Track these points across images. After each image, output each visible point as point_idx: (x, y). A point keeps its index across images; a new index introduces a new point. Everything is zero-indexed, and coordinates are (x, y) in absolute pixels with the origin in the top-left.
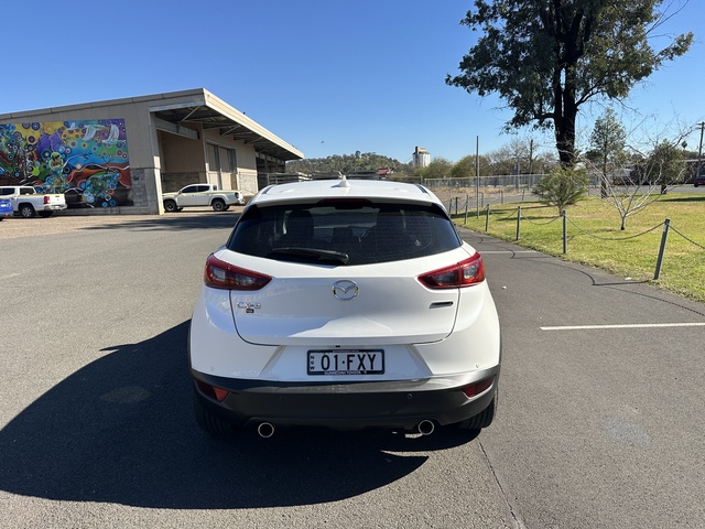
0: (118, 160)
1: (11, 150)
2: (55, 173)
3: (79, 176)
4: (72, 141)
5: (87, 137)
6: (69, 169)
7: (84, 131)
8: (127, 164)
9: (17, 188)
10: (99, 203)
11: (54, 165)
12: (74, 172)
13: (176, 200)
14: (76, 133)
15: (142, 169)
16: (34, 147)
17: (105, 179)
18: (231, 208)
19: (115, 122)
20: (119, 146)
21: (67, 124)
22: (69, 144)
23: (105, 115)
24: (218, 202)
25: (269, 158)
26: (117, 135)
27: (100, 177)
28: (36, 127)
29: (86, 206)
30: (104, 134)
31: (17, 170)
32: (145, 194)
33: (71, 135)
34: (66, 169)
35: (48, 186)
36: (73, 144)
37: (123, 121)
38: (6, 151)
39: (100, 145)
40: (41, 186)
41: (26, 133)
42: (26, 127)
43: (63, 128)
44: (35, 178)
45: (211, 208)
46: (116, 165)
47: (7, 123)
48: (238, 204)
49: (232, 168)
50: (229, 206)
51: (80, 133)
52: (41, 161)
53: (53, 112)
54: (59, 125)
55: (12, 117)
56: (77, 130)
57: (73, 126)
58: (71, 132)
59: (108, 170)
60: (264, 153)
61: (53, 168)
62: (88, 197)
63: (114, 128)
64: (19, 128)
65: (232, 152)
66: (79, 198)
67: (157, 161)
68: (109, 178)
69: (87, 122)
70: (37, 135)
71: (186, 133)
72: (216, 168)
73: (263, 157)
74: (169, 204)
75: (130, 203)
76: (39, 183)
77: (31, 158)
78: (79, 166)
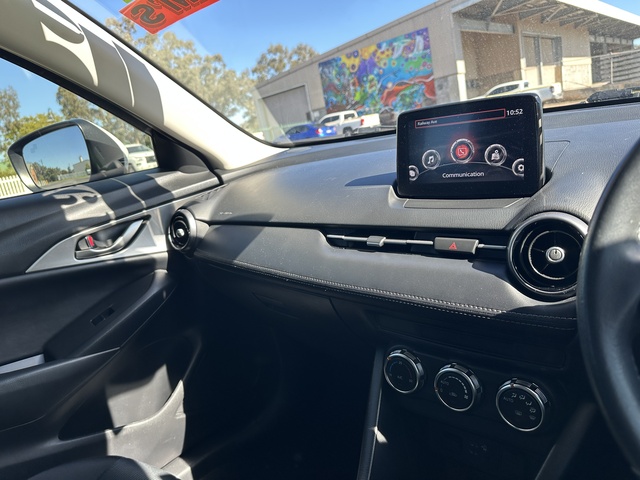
0: (423, 70)
1: (339, 80)
2: (372, 95)
3: (391, 94)
4: (384, 61)
5: (396, 55)
6: (383, 87)
7: (393, 50)
8: (431, 74)
9: (342, 114)
11: (371, 87)
12: (386, 91)
14: (386, 53)
15: (445, 78)
16: (355, 73)
17: (412, 94)
19: (419, 33)
20: (424, 57)
21: (379, 46)
22: (382, 65)
23: (410, 28)
26: (421, 46)
27: (407, 92)
28: (355, 54)
30: (409, 48)
31: (344, 98)
33: (384, 56)
34: (380, 90)
35: (367, 109)
36: (385, 64)
37: (426, 30)
38: (336, 82)
39: (407, 60)
40: (361, 110)
41: (349, 62)
42: (348, 57)
43: (376, 51)
44: (357, 103)
46: (422, 77)
47: (335, 56)
49: (557, 59)
51: (390, 52)
52: (361, 86)
53: (367, 37)
54: (373, 48)
55: (338, 50)
56: (388, 50)
57: (384, 46)
58: (383, 53)
59: (414, 84)
60: (603, 35)
61: (370, 91)
63: (419, 39)
64: (344, 59)
65: (557, 41)
67: (461, 66)
68: (417, 92)
69: (395, 40)
70: (357, 62)
71: (497, 28)
72: (535, 62)
76: (361, 106)
77: (354, 84)
78: (390, 85)
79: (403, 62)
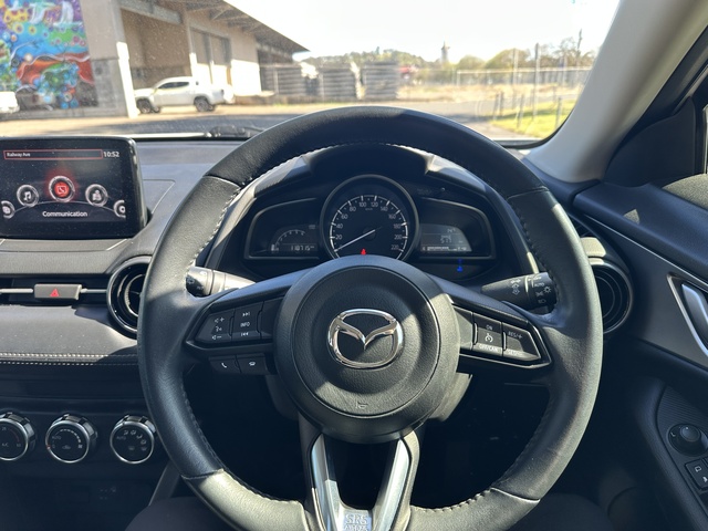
0: (74, 47)
2: (2, 67)
3: (31, 69)
4: (18, 25)
5: (35, 19)
6: (18, 61)
7: (30, 11)
8: (86, 53)
10: (58, 104)
12: (24, 65)
13: (152, 99)
14: (20, 15)
15: (104, 60)
17: (61, 75)
18: (219, 108)
20: (75, 29)
21: (9, 3)
22: (14, 29)
24: (201, 101)
25: (273, 51)
26: (70, 14)
27: (55, 70)
29: (43, 108)
30: (54, 14)
32: (111, 92)
33: (15, 18)
34: (14, 61)
36: (19, 29)
39: (51, 29)
43: (4, 7)
45: (193, 109)
46: (76, 55)
48: (224, 103)
49: (226, 60)
50: (214, 106)
51: (25, 14)
54: (0, 3)
56: (22, 11)
57: (16, 5)
58: (14, 13)
59: (64, 62)
60: (268, 44)
62: (46, 97)
63: (67, 6)
65: (225, 42)
66: (35, 98)
67: (123, 50)
68: (68, 72)
71: (163, 14)
72: (205, 59)
73: (266, 48)
74: (143, 104)
75: (95, 104)
78: (29, 58)
79: (45, 30)
